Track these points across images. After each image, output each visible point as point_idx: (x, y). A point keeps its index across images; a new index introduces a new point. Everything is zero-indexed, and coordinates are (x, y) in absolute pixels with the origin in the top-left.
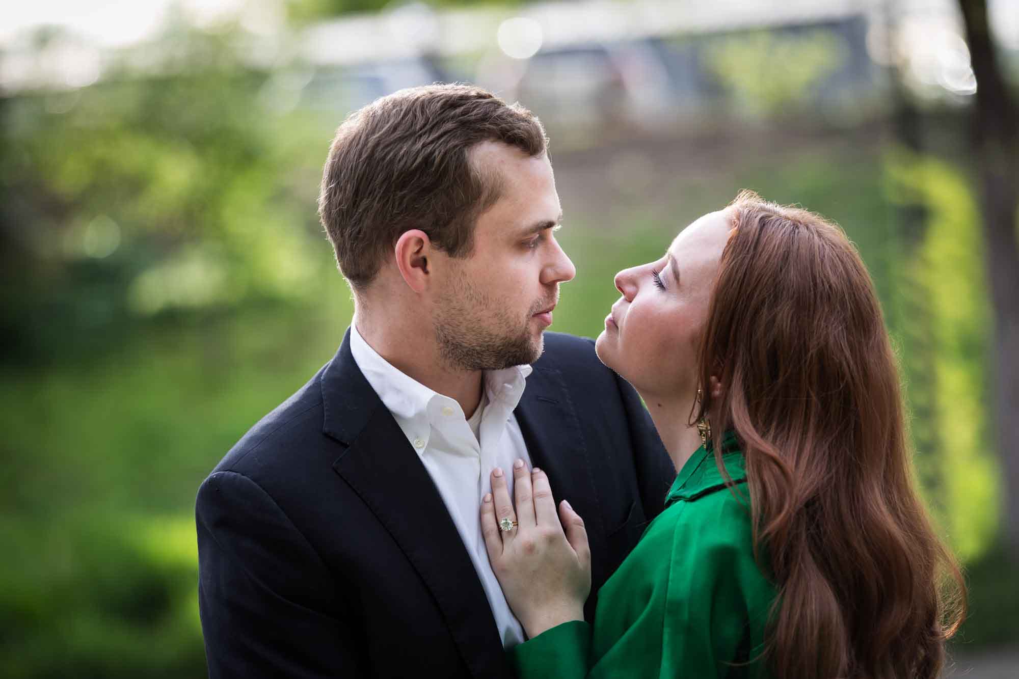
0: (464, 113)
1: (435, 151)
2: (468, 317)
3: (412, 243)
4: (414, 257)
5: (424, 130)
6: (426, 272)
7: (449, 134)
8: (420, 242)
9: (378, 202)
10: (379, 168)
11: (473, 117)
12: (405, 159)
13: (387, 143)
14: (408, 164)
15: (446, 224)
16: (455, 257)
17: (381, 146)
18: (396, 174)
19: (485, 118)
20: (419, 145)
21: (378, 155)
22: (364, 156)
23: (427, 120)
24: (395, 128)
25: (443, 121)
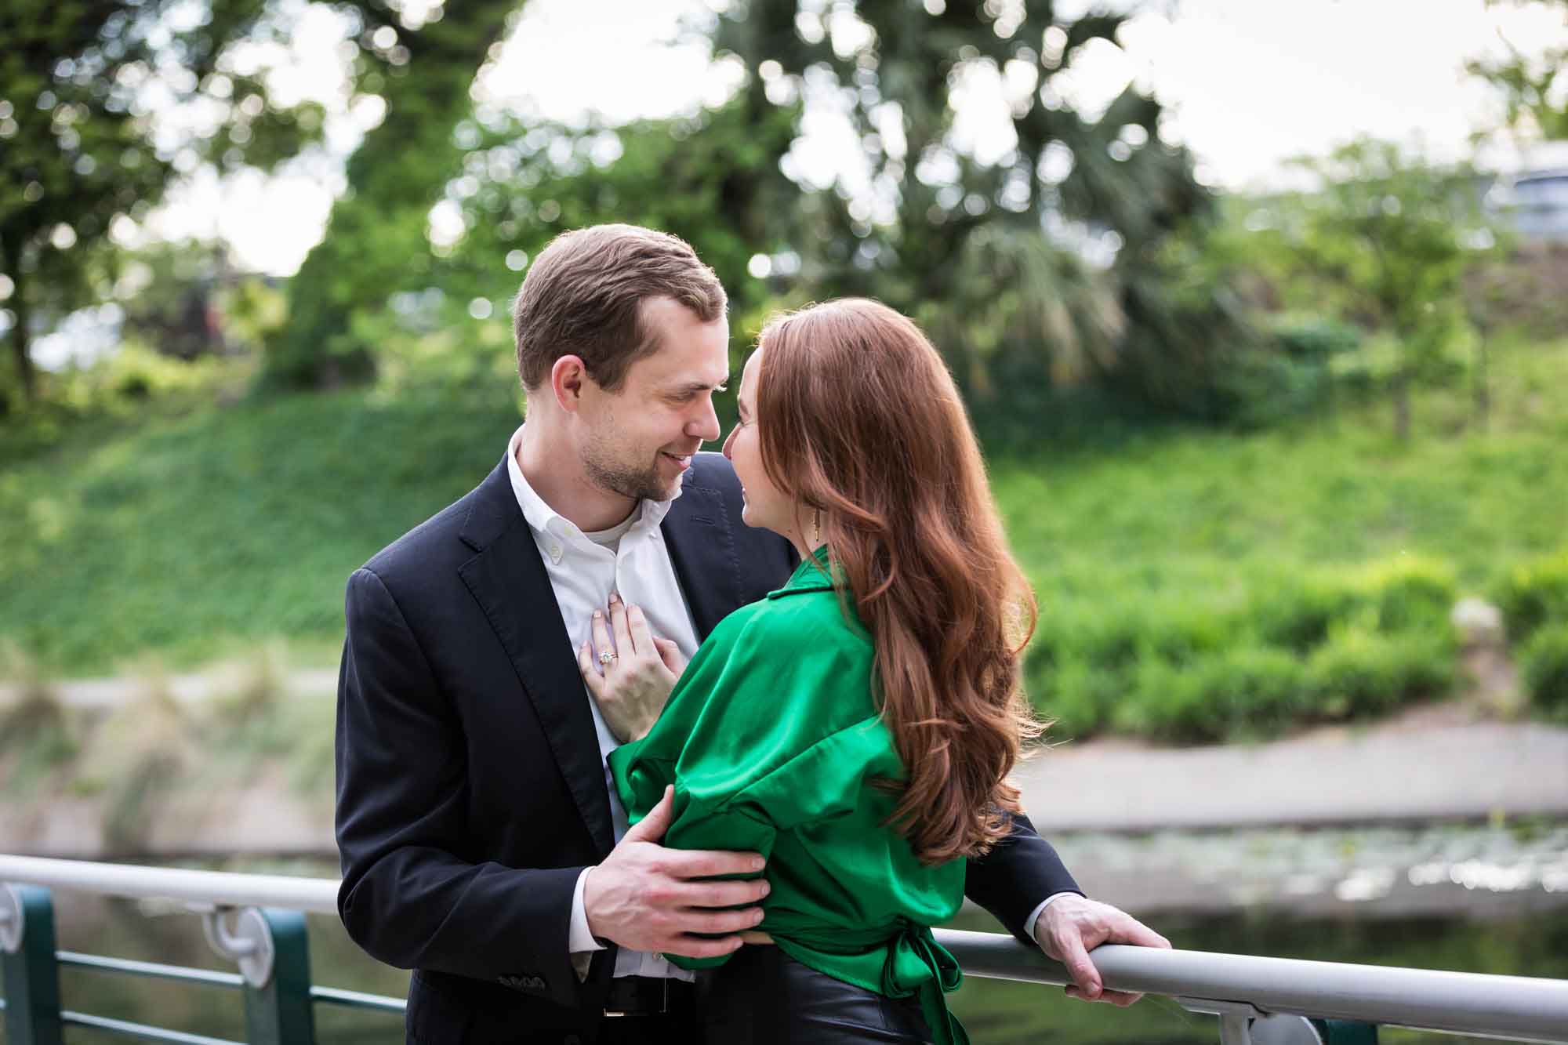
0: (650, 265)
1: (610, 292)
2: (606, 446)
3: (570, 366)
4: (571, 379)
5: (609, 270)
6: (577, 395)
7: (630, 281)
8: (577, 368)
9: (551, 322)
10: (560, 291)
11: (657, 272)
12: (583, 291)
13: (574, 271)
14: (585, 295)
15: (603, 360)
16: (605, 390)
17: (568, 273)
18: (571, 302)
19: (668, 275)
20: (600, 282)
21: (563, 280)
22: (553, 276)
23: (617, 261)
24: (588, 260)
25: (630, 267)
